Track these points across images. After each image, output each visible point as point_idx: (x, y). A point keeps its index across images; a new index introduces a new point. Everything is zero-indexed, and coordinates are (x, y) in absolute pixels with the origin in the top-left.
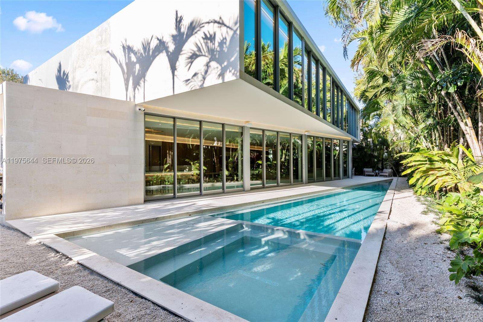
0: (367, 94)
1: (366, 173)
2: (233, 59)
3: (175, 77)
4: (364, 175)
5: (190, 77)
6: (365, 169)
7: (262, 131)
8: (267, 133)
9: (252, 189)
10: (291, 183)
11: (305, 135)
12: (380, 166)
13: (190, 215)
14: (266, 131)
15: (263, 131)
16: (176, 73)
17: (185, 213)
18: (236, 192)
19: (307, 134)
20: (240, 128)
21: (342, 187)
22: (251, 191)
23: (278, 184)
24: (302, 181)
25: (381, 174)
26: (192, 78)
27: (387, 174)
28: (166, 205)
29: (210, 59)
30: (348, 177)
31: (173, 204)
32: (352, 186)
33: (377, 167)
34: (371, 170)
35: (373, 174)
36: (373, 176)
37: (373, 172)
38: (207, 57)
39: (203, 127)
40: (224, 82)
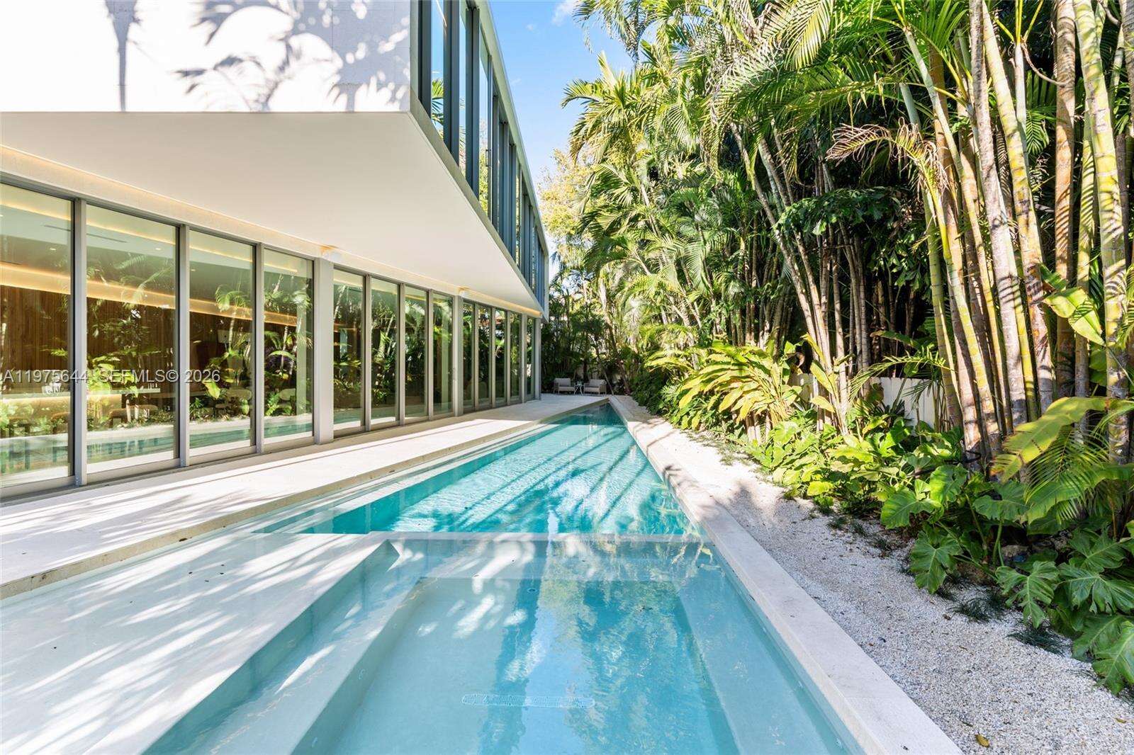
0: (599, 221)
1: (561, 389)
2: (388, 47)
3: (130, 47)
4: (556, 392)
5: (207, 64)
6: (558, 380)
7: (360, 278)
8: (375, 285)
9: (338, 436)
10: (428, 414)
11: (459, 297)
12: (581, 373)
13: (183, 539)
14: (372, 280)
15: (366, 277)
16: (134, 32)
17: (163, 537)
18: (292, 448)
19: (463, 295)
20: (302, 263)
21: (539, 420)
22: (335, 443)
23: (398, 419)
24: (450, 407)
25: (586, 389)
26: (215, 68)
27: (597, 390)
28: (59, 516)
29: (296, 23)
30: (534, 398)
31: (91, 509)
32: (554, 417)
33: (577, 375)
34: (567, 381)
35: (572, 389)
36: (572, 393)
37: (572, 385)
38: (288, 14)
39: (190, 247)
40: (350, 112)
